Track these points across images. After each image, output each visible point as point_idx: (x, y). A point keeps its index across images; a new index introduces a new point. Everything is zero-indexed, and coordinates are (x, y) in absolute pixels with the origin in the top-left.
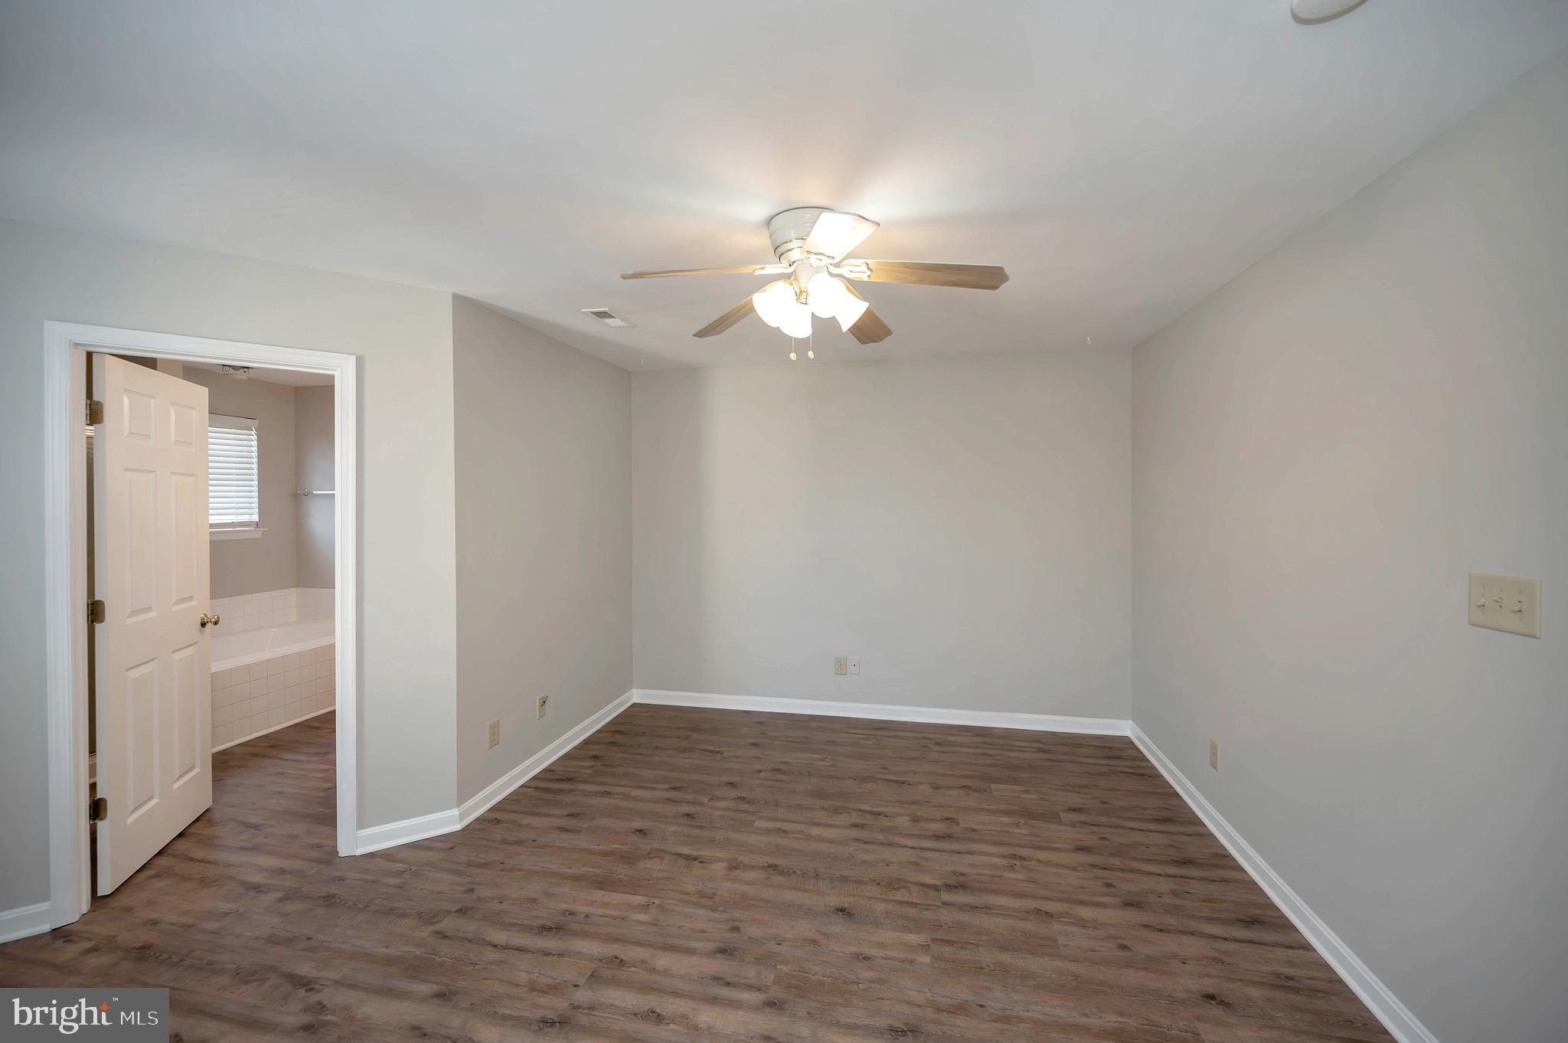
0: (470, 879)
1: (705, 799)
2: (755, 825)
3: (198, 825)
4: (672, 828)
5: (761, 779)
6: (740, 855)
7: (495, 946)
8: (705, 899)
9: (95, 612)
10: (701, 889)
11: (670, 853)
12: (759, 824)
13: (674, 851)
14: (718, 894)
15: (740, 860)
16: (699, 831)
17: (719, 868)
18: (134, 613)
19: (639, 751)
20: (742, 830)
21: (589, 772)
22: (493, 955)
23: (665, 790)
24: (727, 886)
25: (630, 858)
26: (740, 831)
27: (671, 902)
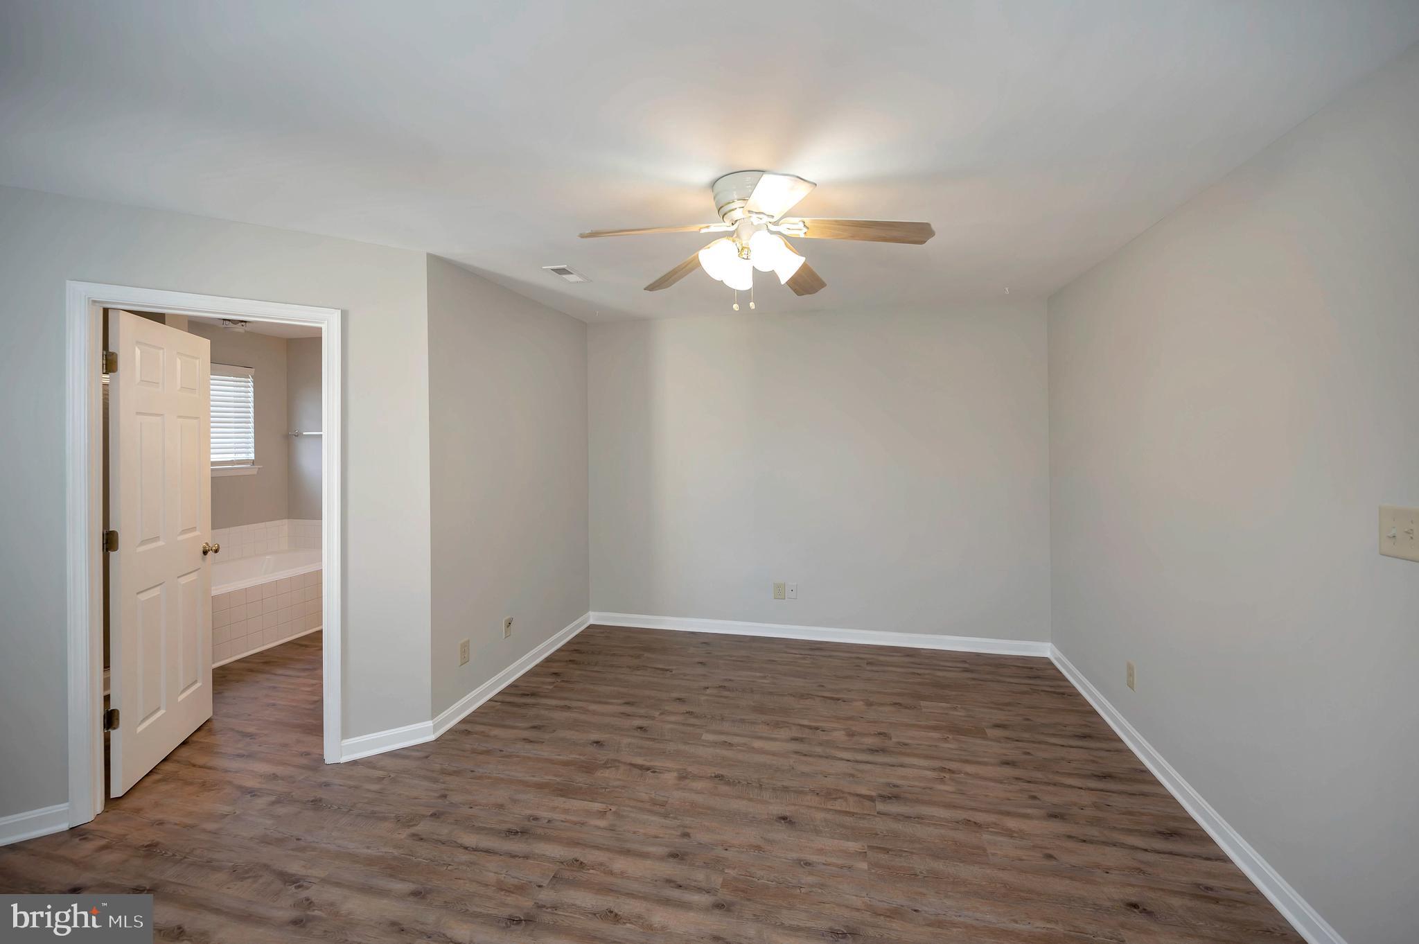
0: (443, 786)
1: (657, 714)
2: (703, 738)
3: (199, 734)
4: (627, 740)
5: (707, 695)
6: (689, 765)
7: (466, 848)
8: (658, 806)
9: (110, 541)
10: (654, 797)
11: (625, 763)
12: (708, 737)
13: (628, 762)
14: (669, 802)
15: (689, 770)
16: (651, 743)
17: (670, 778)
18: (143, 542)
19: (596, 668)
20: (690, 742)
21: (551, 687)
22: (464, 857)
23: (620, 705)
24: (678, 794)
25: (588, 768)
26: (689, 744)
27: (626, 808)
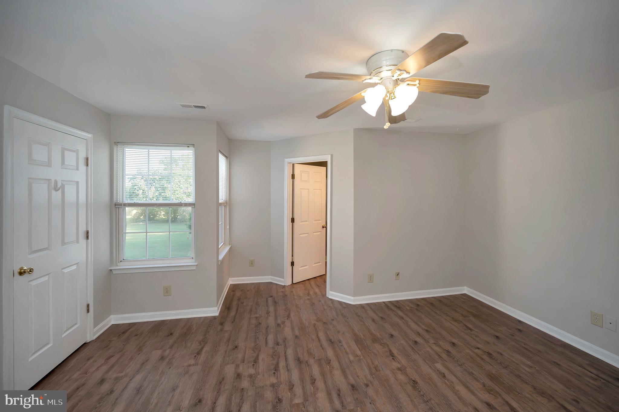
0: (337, 317)
1: (432, 341)
2: (436, 364)
4: (403, 342)
6: (410, 368)
7: (317, 335)
8: (375, 369)
9: (293, 220)
10: (379, 366)
11: (389, 348)
12: (439, 366)
13: (391, 349)
14: (381, 372)
15: (407, 370)
16: (410, 349)
17: (395, 365)
18: (302, 222)
19: (438, 312)
20: (427, 361)
21: (408, 308)
22: (314, 337)
23: (423, 329)
24: (388, 372)
25: (375, 340)
26: (425, 361)
27: (365, 361)
